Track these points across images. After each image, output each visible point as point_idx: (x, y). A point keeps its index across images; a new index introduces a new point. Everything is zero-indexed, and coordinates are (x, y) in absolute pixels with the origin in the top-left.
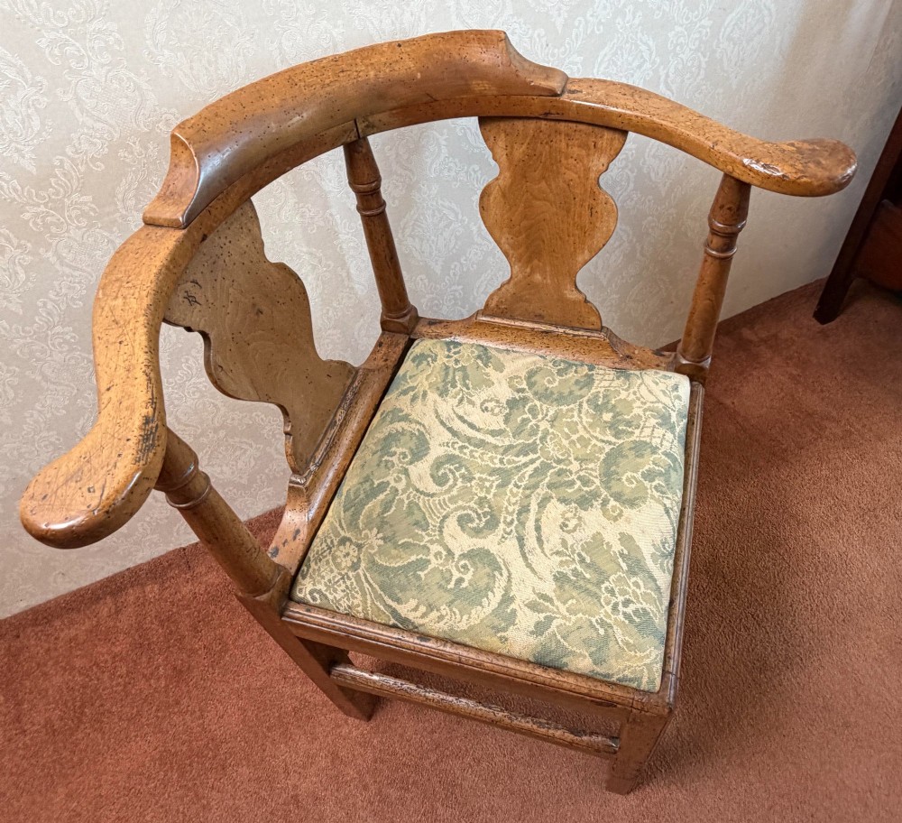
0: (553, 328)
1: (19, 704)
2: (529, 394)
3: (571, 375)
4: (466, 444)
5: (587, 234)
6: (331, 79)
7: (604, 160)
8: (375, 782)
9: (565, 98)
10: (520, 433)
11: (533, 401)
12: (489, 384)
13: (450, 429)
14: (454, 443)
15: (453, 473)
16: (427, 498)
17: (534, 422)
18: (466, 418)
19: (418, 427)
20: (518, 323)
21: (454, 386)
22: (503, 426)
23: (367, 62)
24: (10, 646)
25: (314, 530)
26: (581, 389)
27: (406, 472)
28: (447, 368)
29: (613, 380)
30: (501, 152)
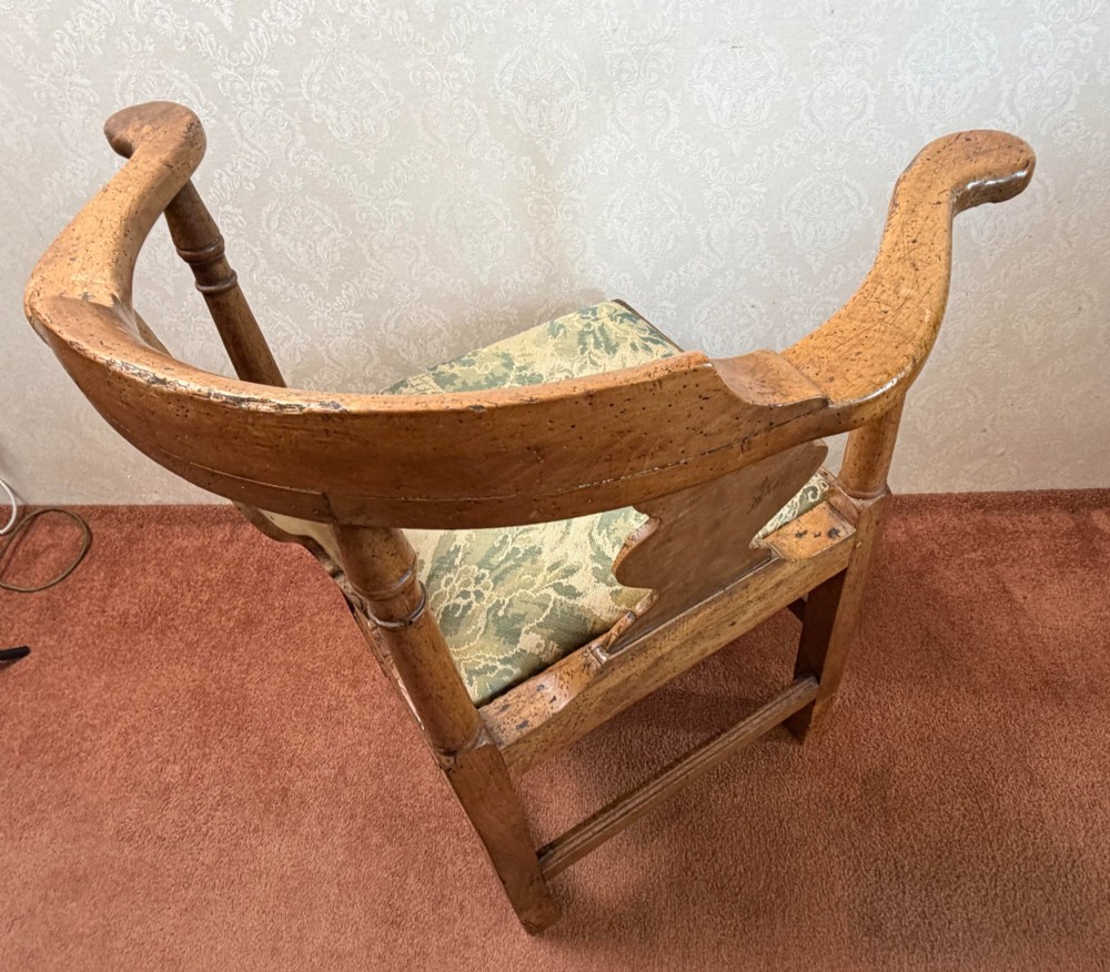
1: (112, 586)
8: (365, 816)
24: (132, 532)
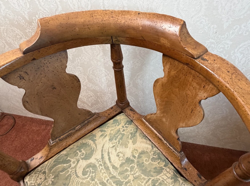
0: (163, 139)
2: (136, 160)
3: (155, 163)
4: (103, 165)
5: (187, 118)
6: (107, 19)
7: (205, 95)
9: (197, 61)
10: (121, 174)
11: (135, 164)
12: (126, 146)
13: (102, 155)
14: (100, 161)
15: (90, 173)
16: (75, 177)
17: (129, 173)
18: (110, 154)
19: (95, 147)
20: (153, 129)
21: (116, 139)
22: (118, 167)
23: (123, 16)
25: (46, 160)
26: (154, 172)
27: (78, 161)
28: (119, 131)
29: (169, 178)
30: (167, 70)
